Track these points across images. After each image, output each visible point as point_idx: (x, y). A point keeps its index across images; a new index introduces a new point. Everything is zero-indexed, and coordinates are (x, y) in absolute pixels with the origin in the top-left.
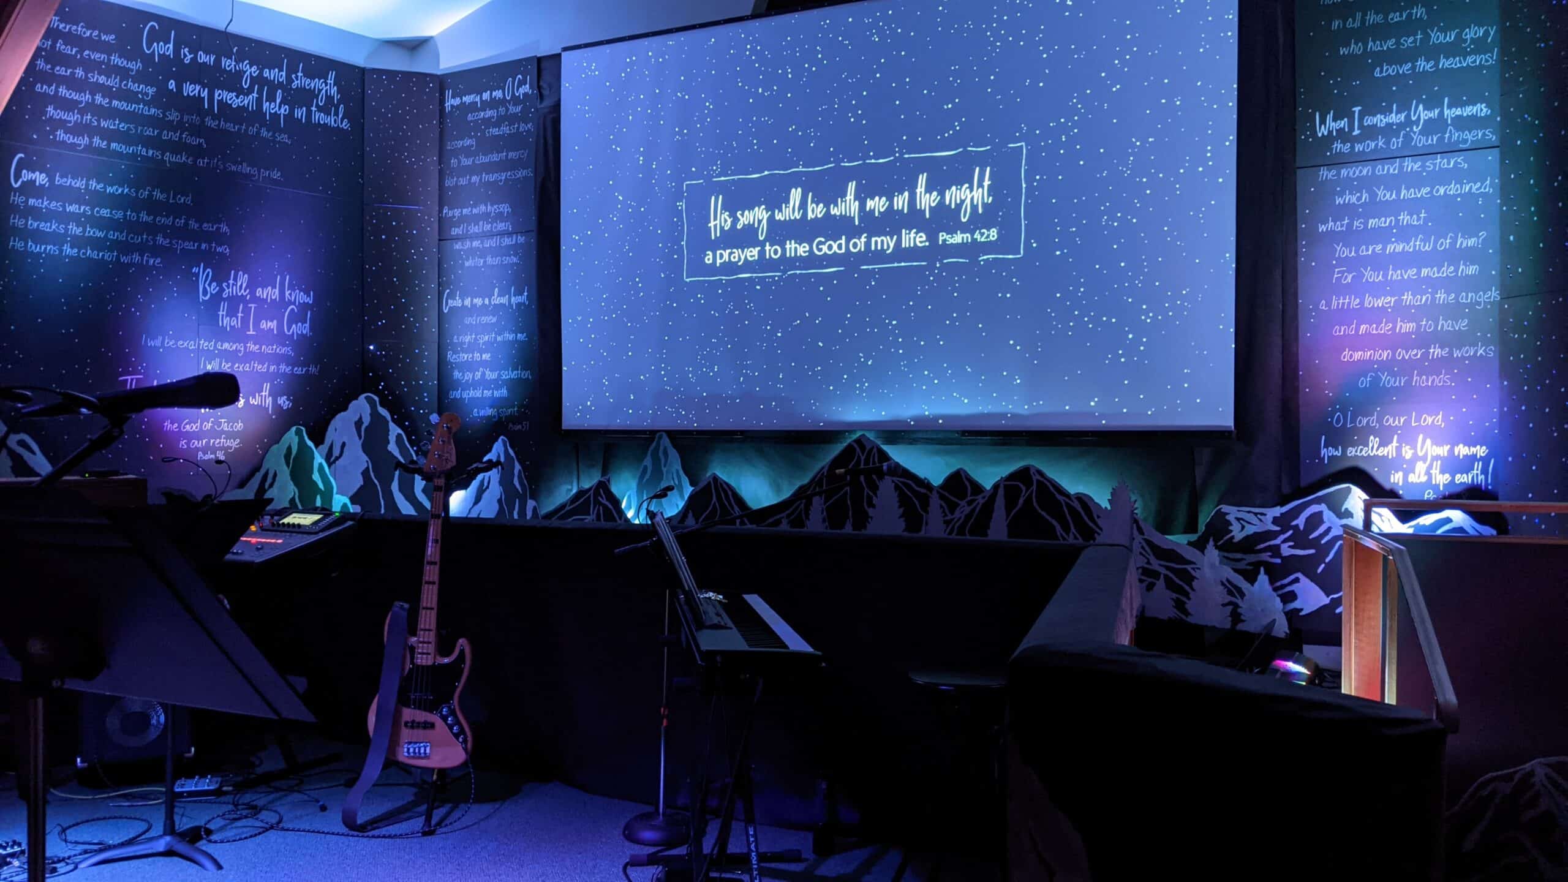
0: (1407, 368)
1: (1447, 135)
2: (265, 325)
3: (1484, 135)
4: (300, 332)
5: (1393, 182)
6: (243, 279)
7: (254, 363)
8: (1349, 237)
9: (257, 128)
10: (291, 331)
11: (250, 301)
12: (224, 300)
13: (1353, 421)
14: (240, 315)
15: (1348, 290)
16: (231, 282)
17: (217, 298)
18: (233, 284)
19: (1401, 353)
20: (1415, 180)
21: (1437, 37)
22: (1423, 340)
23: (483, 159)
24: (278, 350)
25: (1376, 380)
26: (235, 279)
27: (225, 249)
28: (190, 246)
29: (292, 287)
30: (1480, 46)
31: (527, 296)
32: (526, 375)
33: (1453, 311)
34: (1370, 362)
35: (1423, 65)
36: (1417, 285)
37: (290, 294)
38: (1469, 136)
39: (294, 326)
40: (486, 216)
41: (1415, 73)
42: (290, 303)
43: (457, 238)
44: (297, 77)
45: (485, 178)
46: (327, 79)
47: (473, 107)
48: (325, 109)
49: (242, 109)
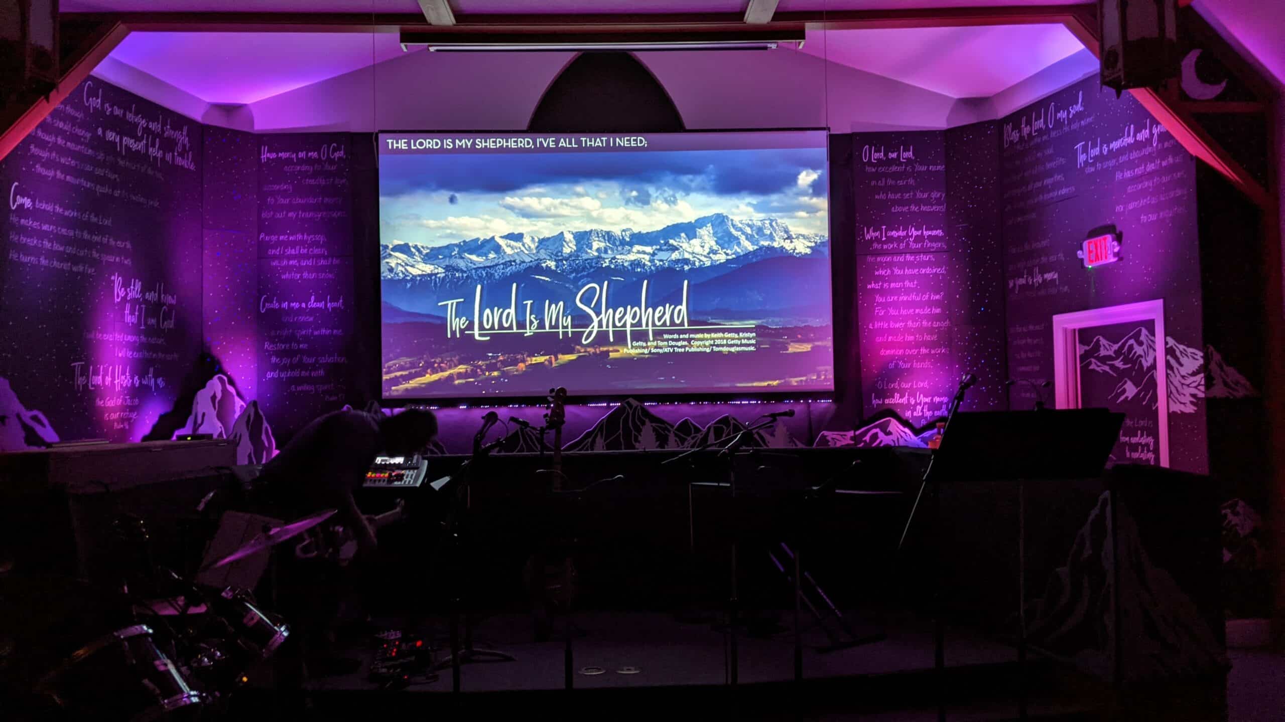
0: (911, 358)
1: (925, 244)
2: (150, 321)
3: (941, 245)
5: (902, 266)
6: (139, 285)
8: (882, 292)
9: (146, 167)
11: (142, 303)
12: (128, 301)
13: (887, 386)
14: (137, 313)
15: (882, 319)
16: (132, 287)
17: (124, 299)
19: (908, 352)
20: (911, 265)
21: (919, 195)
22: (918, 345)
23: (300, 201)
24: (157, 341)
25: (897, 365)
26: (134, 286)
27: (129, 262)
28: (110, 259)
30: (938, 202)
31: (343, 303)
32: (342, 360)
33: (931, 331)
34: (894, 355)
35: (914, 208)
36: (914, 318)
37: (164, 297)
38: (934, 245)
40: (302, 243)
41: (910, 212)
44: (167, 128)
45: (301, 215)
46: (182, 131)
47: (289, 161)
48: (181, 155)
49: (138, 152)
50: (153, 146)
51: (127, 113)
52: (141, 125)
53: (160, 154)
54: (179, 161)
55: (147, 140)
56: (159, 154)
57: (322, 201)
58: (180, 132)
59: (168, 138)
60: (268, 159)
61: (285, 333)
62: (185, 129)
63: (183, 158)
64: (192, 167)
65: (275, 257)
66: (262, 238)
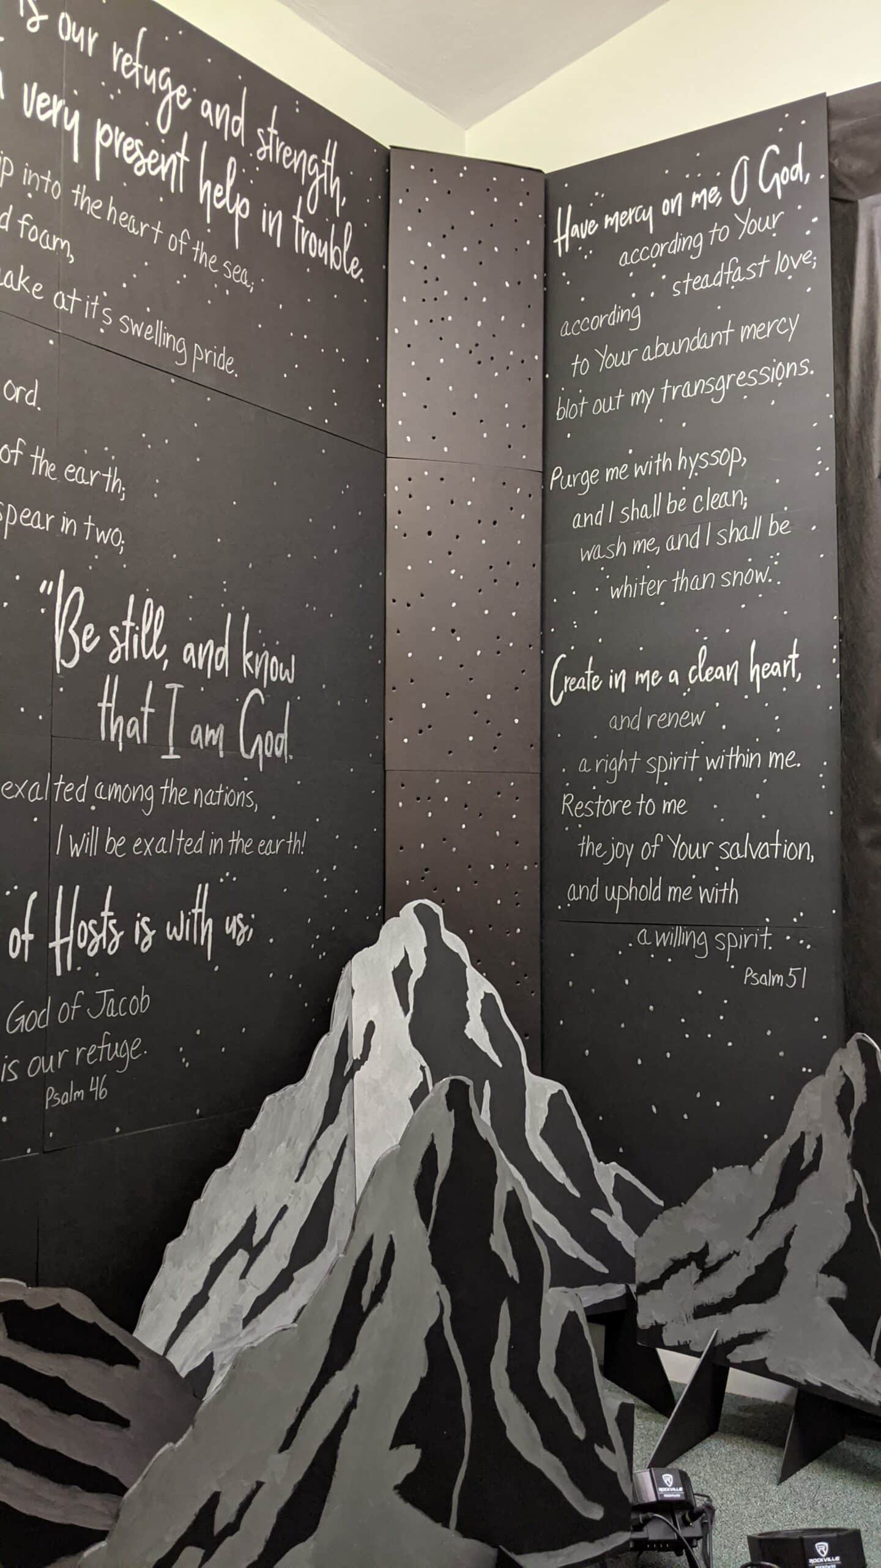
2: (199, 736)
6: (154, 620)
7: (177, 835)
9: (185, 239)
10: (253, 750)
11: (172, 676)
12: (113, 670)
14: (147, 710)
16: (128, 624)
17: (95, 669)
18: (132, 628)
23: (667, 349)
24: (227, 797)
26: (137, 619)
27: (116, 540)
28: (35, 520)
29: (254, 644)
31: (798, 660)
32: (798, 852)
37: (252, 661)
39: (259, 738)
40: (670, 482)
42: (252, 682)
44: (266, 135)
45: (670, 391)
46: (321, 156)
47: (636, 234)
48: (319, 225)
49: (156, 184)
50: (217, 176)
51: (116, 52)
52: (169, 97)
53: (240, 208)
54: (308, 242)
55: (193, 152)
56: (238, 207)
57: (735, 336)
58: (314, 157)
59: (273, 168)
60: (574, 241)
61: (618, 764)
62: (331, 149)
63: (323, 236)
64: (354, 269)
65: (590, 535)
66: (557, 482)
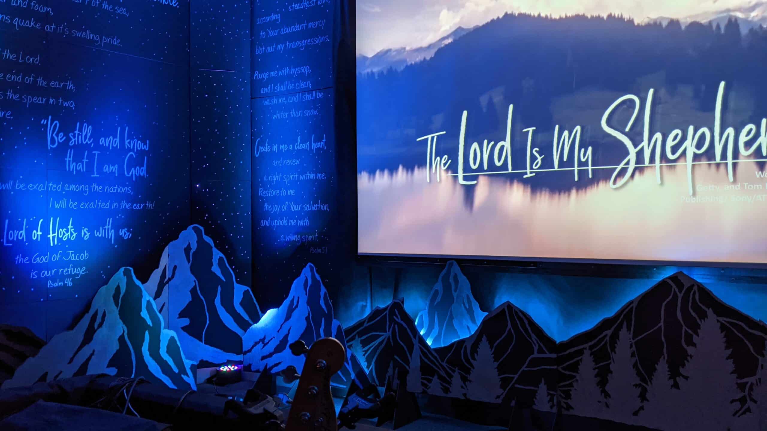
2: (107, 169)
4: (138, 175)
6: (88, 130)
7: (98, 202)
10: (131, 173)
11: (95, 149)
12: (71, 148)
14: (85, 160)
16: (77, 132)
17: (64, 147)
18: (79, 135)
23: (288, 30)
24: (119, 189)
26: (81, 130)
27: (72, 104)
28: (39, 100)
29: (130, 137)
31: (325, 142)
32: (325, 207)
37: (129, 143)
39: (133, 169)
40: (289, 78)
42: (129, 150)
43: (266, 96)
45: (289, 45)
57: (307, 26)
61: (275, 178)
64: (174, 3)
66: (256, 77)
